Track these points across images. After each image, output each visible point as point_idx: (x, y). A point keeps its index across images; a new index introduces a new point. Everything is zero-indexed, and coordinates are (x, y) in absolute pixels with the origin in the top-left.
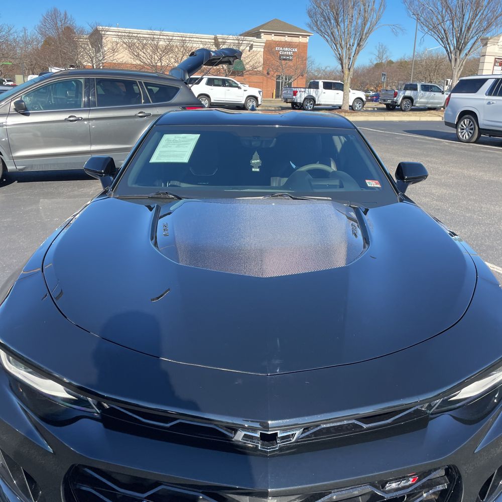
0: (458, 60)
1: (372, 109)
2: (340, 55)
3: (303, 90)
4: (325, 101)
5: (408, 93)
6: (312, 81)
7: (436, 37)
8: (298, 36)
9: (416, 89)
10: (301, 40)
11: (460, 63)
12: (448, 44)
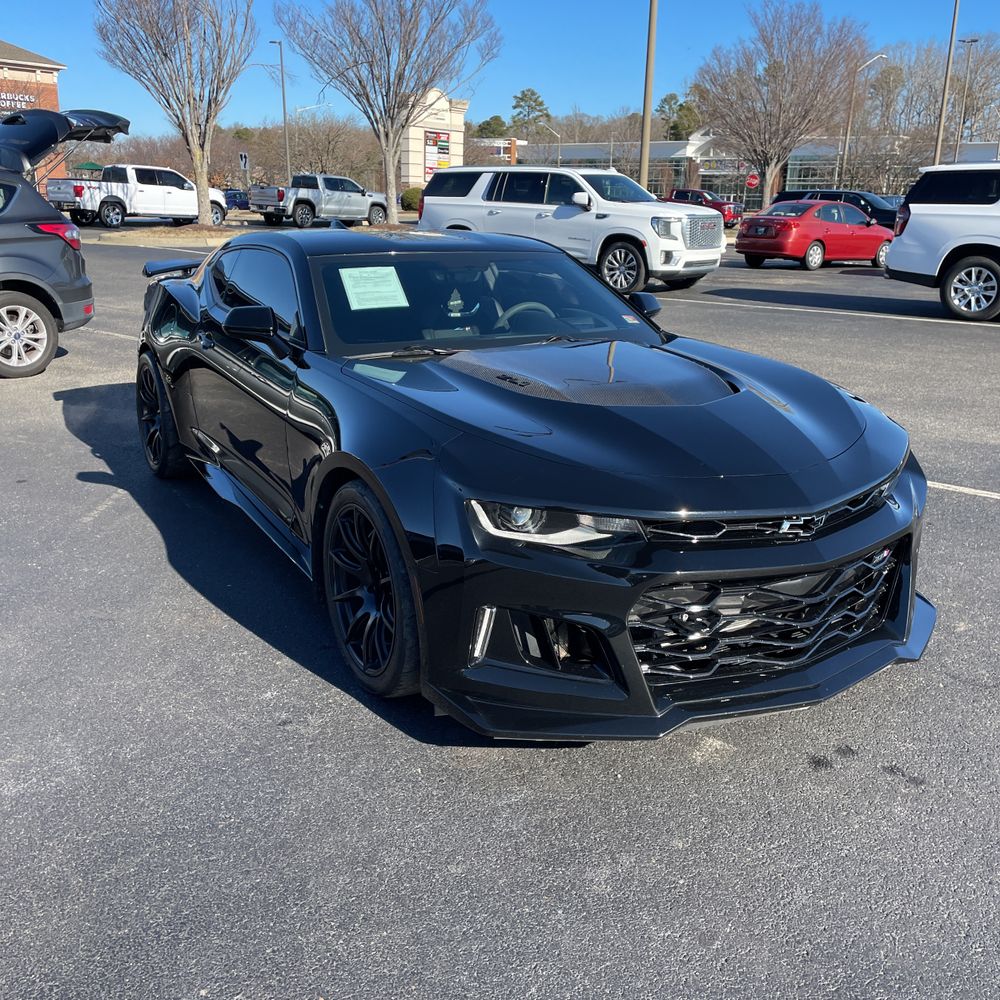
0: (391, 135)
1: (239, 224)
2: (177, 117)
3: (94, 184)
4: (146, 209)
5: (303, 193)
6: (110, 166)
7: (345, 91)
8: (32, 69)
9: (315, 186)
11: (394, 142)
12: (371, 106)
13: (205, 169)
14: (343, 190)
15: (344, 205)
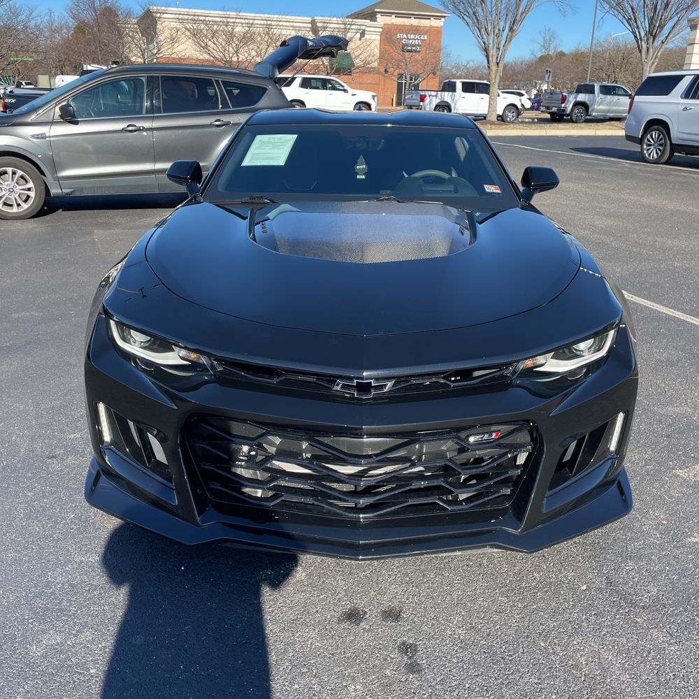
0: (651, 50)
1: (530, 120)
2: (485, 43)
3: (433, 93)
4: (465, 110)
5: (582, 97)
6: (447, 81)
7: (621, 17)
8: (428, 17)
9: (592, 92)
10: (434, 23)
11: (653, 55)
12: (638, 27)
13: (497, 81)
14: (615, 94)
15: (613, 106)
